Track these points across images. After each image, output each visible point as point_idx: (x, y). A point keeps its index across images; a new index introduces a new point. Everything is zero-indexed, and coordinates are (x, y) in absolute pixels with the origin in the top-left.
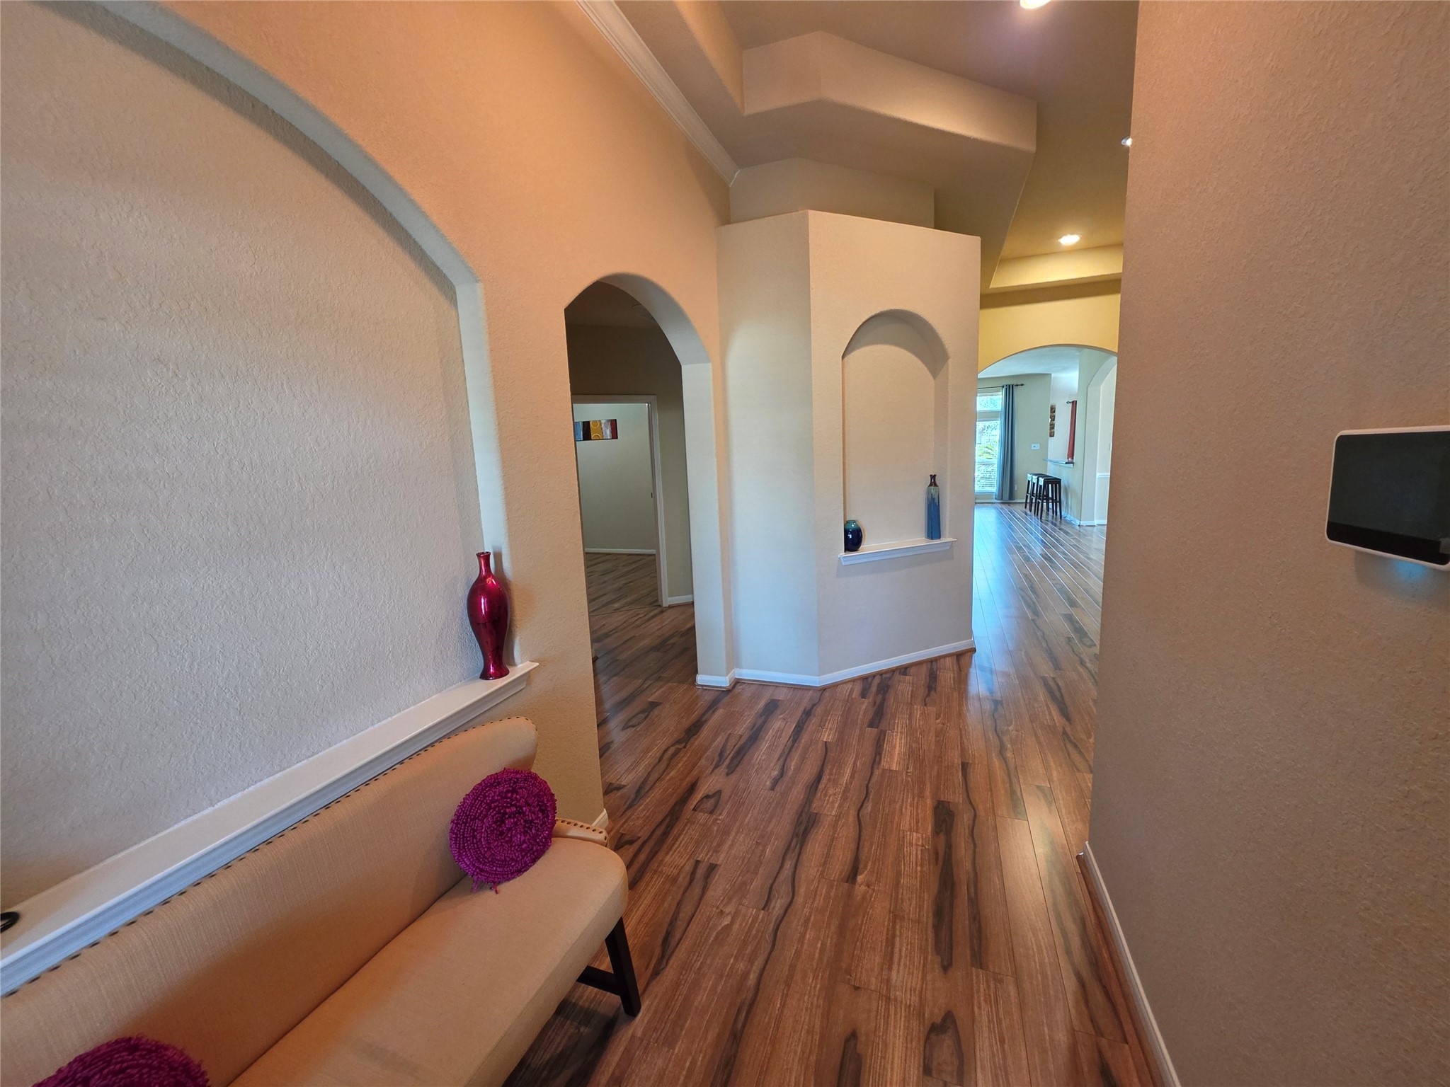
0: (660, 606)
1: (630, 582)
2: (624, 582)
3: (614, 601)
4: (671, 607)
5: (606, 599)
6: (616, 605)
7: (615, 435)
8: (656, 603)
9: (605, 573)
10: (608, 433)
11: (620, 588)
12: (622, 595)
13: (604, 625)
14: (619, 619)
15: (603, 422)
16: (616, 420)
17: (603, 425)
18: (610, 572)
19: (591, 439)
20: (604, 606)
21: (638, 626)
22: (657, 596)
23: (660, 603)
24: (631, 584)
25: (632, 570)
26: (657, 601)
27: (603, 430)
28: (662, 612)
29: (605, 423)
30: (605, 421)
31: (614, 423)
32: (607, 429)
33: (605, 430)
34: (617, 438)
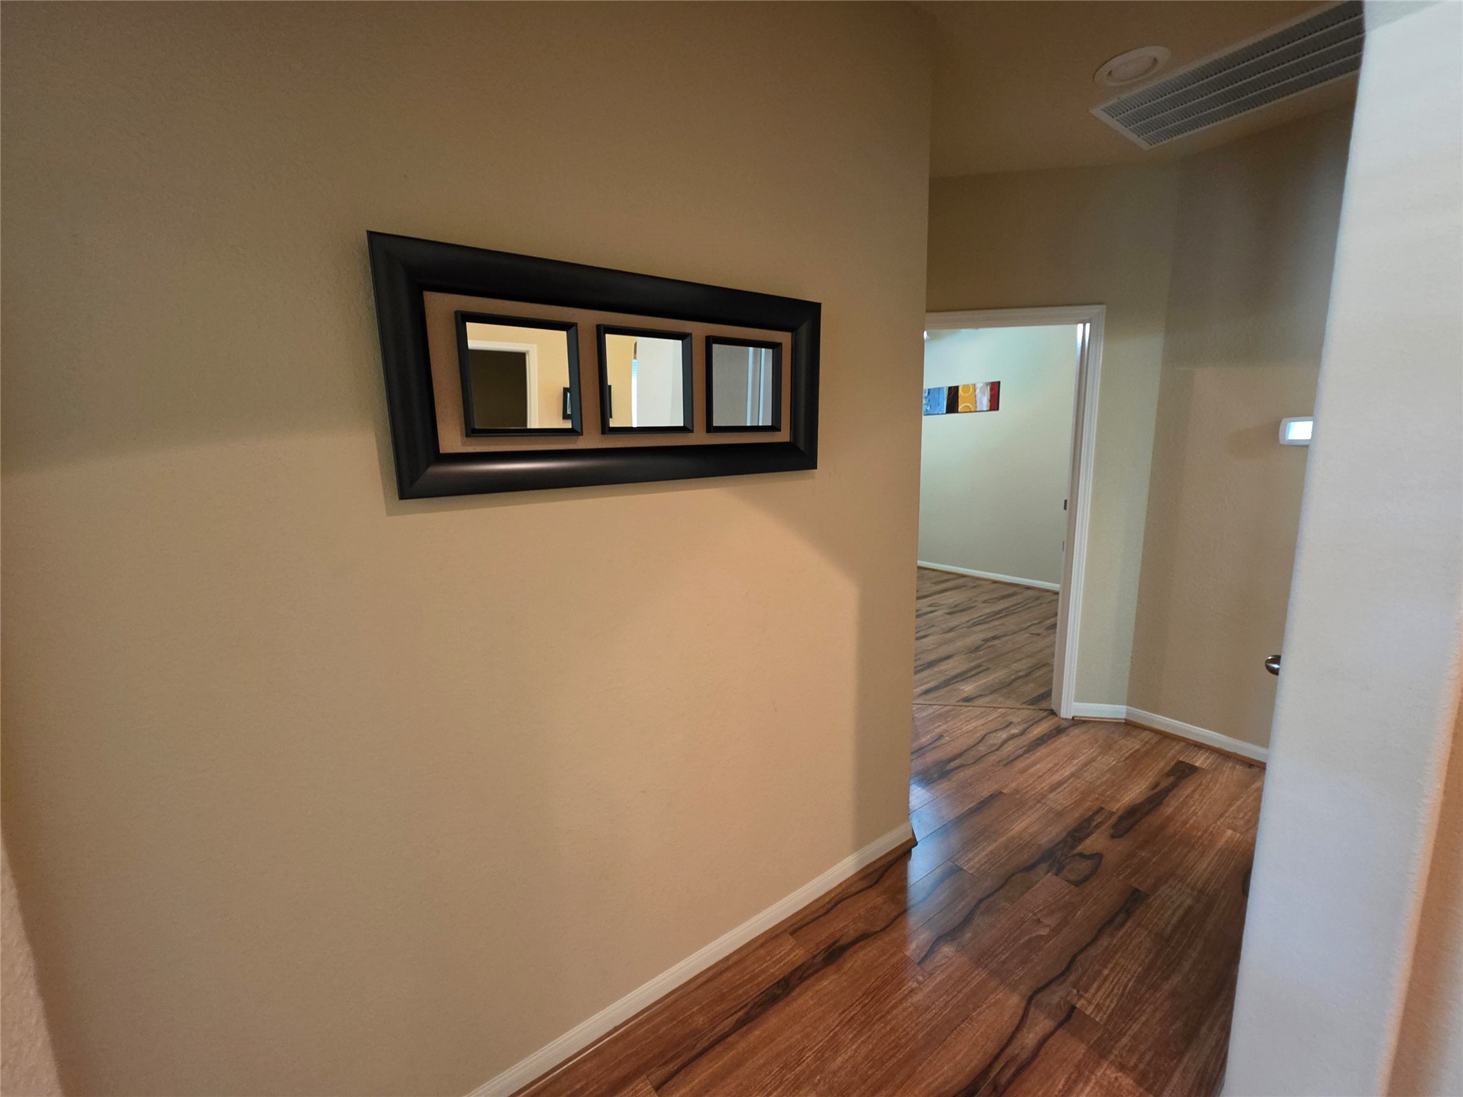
0: (1053, 713)
1: (995, 638)
2: (982, 636)
3: (962, 677)
4: (1077, 722)
5: (950, 668)
6: (968, 688)
7: (994, 405)
8: (1043, 700)
9: (954, 611)
10: (984, 401)
11: (977, 649)
12: (979, 666)
13: (941, 736)
14: (970, 727)
15: (979, 386)
16: (999, 383)
17: (978, 391)
18: (964, 610)
19: (958, 412)
20: (947, 683)
21: (1009, 762)
22: (1049, 682)
23: (1053, 707)
24: (996, 642)
25: (1000, 612)
26: (1047, 695)
27: (978, 397)
28: (1059, 731)
29: (981, 388)
30: (982, 385)
31: (995, 388)
32: (985, 395)
33: (981, 398)
34: (998, 409)
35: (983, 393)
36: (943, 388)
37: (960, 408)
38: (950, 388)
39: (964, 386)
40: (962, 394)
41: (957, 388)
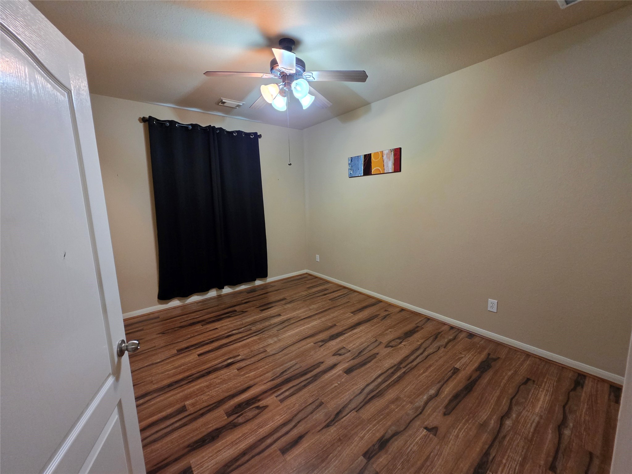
7: (397, 168)
10: (390, 165)
15: (385, 152)
16: (400, 149)
17: (385, 157)
19: (371, 175)
27: (385, 161)
29: (387, 154)
30: (387, 151)
31: (398, 153)
32: (390, 160)
33: (387, 162)
34: (400, 171)
35: (389, 158)
36: (360, 156)
37: (373, 171)
38: (365, 156)
39: (375, 153)
40: (374, 160)
41: (370, 155)
